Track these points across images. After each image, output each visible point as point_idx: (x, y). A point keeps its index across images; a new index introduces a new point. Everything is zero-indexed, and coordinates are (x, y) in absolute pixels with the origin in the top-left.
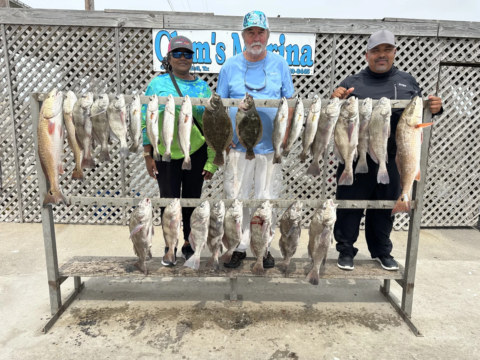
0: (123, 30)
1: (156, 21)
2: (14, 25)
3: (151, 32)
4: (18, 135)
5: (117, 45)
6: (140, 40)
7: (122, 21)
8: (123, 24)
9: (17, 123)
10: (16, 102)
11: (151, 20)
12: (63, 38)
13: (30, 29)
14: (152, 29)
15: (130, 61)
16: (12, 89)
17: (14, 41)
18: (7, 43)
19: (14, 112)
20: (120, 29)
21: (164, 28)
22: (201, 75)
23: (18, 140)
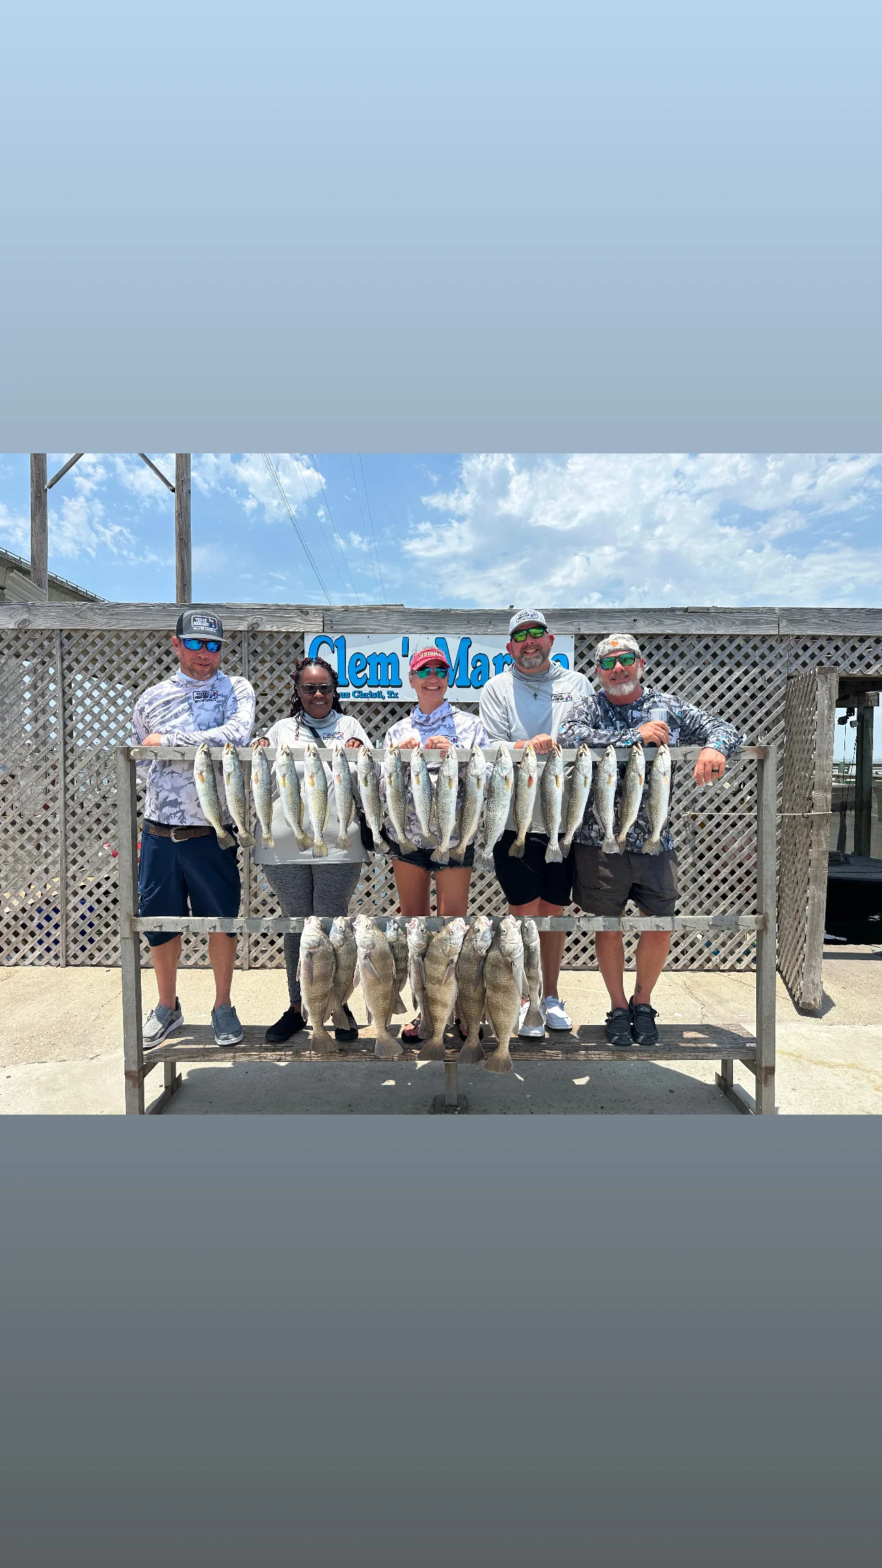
0: (256, 634)
1: (311, 621)
2: (76, 630)
3: (302, 638)
4: (70, 810)
5: (245, 660)
6: (283, 652)
7: (255, 621)
8: (256, 626)
9: (69, 789)
10: (70, 755)
11: (301, 619)
12: (156, 650)
13: (101, 637)
14: (303, 633)
15: (266, 685)
16: (64, 734)
17: (73, 655)
18: (63, 660)
19: (65, 771)
20: (251, 634)
21: (324, 632)
22: (385, 704)
23: (68, 819)
